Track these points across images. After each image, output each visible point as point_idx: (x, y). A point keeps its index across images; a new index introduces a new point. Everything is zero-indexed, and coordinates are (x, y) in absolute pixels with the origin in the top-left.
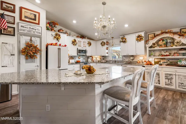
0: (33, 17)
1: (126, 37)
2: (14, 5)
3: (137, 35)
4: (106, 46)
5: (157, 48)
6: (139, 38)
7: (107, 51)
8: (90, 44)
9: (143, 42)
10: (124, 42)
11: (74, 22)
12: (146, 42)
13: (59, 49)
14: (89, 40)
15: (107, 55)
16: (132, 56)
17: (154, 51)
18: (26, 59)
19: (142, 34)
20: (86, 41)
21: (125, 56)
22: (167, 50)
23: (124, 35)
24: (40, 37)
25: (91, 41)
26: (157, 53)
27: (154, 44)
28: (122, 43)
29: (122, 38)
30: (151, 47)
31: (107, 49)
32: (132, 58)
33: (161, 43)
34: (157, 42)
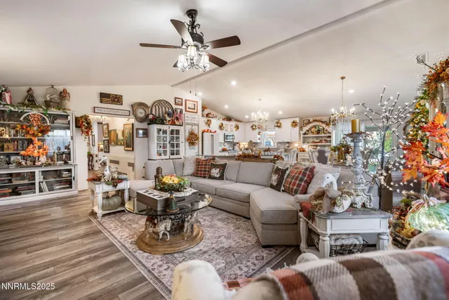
0: (193, 107)
1: (281, 121)
2: (182, 99)
3: (292, 120)
4: (257, 130)
5: (310, 135)
6: (294, 124)
7: (259, 136)
8: (237, 127)
9: (298, 128)
10: (279, 127)
11: (226, 107)
12: (301, 128)
13: (212, 136)
14: (236, 123)
15: (258, 141)
16: (288, 143)
17: (308, 137)
18: (190, 146)
19: (297, 120)
20: (233, 123)
21: (280, 143)
22: (317, 138)
23: (279, 120)
24: (198, 125)
25: (239, 124)
26: (311, 140)
27: (308, 131)
28: (277, 128)
29: (277, 123)
30: (305, 134)
31: (259, 133)
32: (287, 145)
33: (313, 130)
34: (310, 129)
